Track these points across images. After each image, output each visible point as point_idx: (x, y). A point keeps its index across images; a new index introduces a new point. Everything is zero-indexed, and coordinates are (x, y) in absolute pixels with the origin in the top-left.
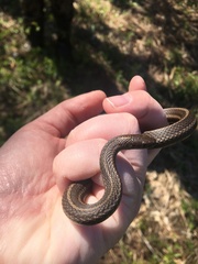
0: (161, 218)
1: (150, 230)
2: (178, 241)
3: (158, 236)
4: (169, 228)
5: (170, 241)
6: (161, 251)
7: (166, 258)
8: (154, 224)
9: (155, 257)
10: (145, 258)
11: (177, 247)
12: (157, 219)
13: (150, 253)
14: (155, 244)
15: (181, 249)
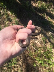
0: (37, 42)
1: (35, 45)
2: (42, 47)
3: (37, 46)
4: (39, 44)
5: (40, 47)
6: (38, 50)
7: (39, 51)
8: (36, 44)
9: (37, 51)
10: (34, 52)
11: (41, 48)
12: (36, 43)
13: (35, 51)
14: (36, 48)
15: (42, 49)
